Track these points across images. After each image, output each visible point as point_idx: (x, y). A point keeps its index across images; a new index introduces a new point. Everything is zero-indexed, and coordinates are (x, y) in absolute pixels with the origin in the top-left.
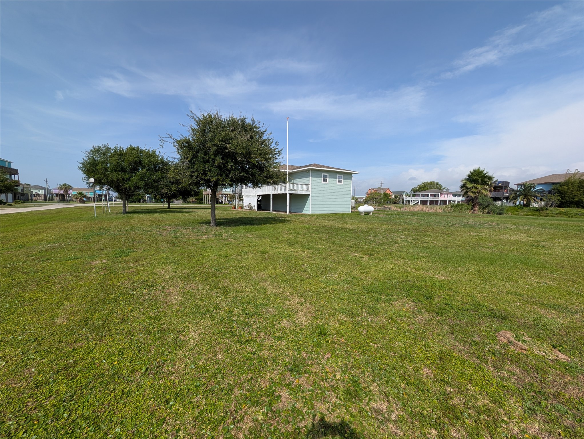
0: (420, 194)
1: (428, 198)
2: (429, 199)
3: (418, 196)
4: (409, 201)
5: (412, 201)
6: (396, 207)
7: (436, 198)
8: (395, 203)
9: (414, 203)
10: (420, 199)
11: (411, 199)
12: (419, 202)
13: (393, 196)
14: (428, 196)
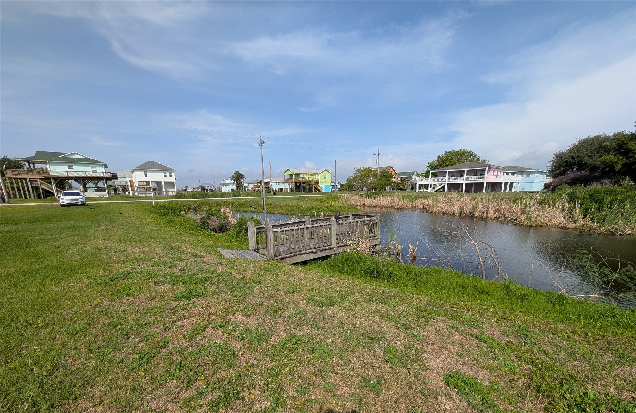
0: (447, 171)
1: (463, 179)
2: (465, 180)
3: (443, 174)
4: (426, 186)
5: (431, 184)
6: (403, 197)
7: (477, 178)
8: (401, 189)
9: (434, 188)
10: (447, 181)
11: (430, 181)
12: (444, 186)
13: (399, 179)
14: (462, 175)
